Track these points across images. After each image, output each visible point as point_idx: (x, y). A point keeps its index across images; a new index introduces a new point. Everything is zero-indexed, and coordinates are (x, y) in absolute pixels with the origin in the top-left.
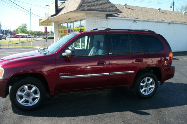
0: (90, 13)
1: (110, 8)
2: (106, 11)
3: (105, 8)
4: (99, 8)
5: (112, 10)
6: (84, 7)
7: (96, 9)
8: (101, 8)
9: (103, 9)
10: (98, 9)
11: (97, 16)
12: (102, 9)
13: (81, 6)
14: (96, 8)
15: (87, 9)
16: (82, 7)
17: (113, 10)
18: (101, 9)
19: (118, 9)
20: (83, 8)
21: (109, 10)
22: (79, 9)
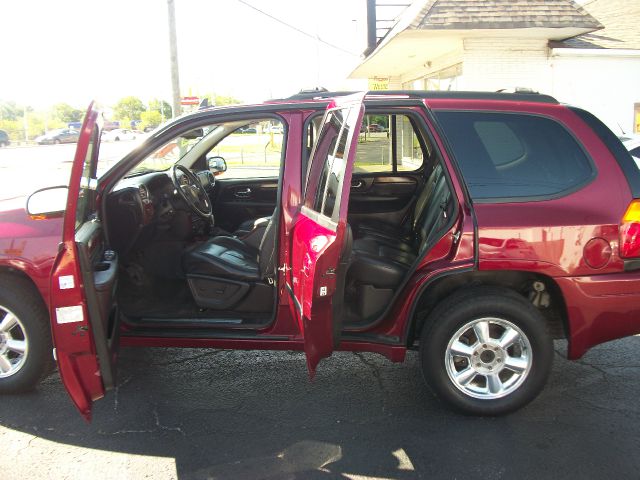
0: (481, 38)
1: (553, 13)
2: (533, 24)
3: (529, 13)
4: (502, 14)
5: (557, 19)
6: (440, 15)
7: (492, 20)
8: (511, 14)
9: (521, 19)
10: (497, 20)
11: (510, 50)
12: (515, 20)
13: (430, 12)
14: (491, 14)
15: (451, 20)
16: (432, 16)
17: (562, 19)
18: (510, 19)
19: (588, 15)
20: (437, 19)
21: (546, 19)
22: (421, 24)
